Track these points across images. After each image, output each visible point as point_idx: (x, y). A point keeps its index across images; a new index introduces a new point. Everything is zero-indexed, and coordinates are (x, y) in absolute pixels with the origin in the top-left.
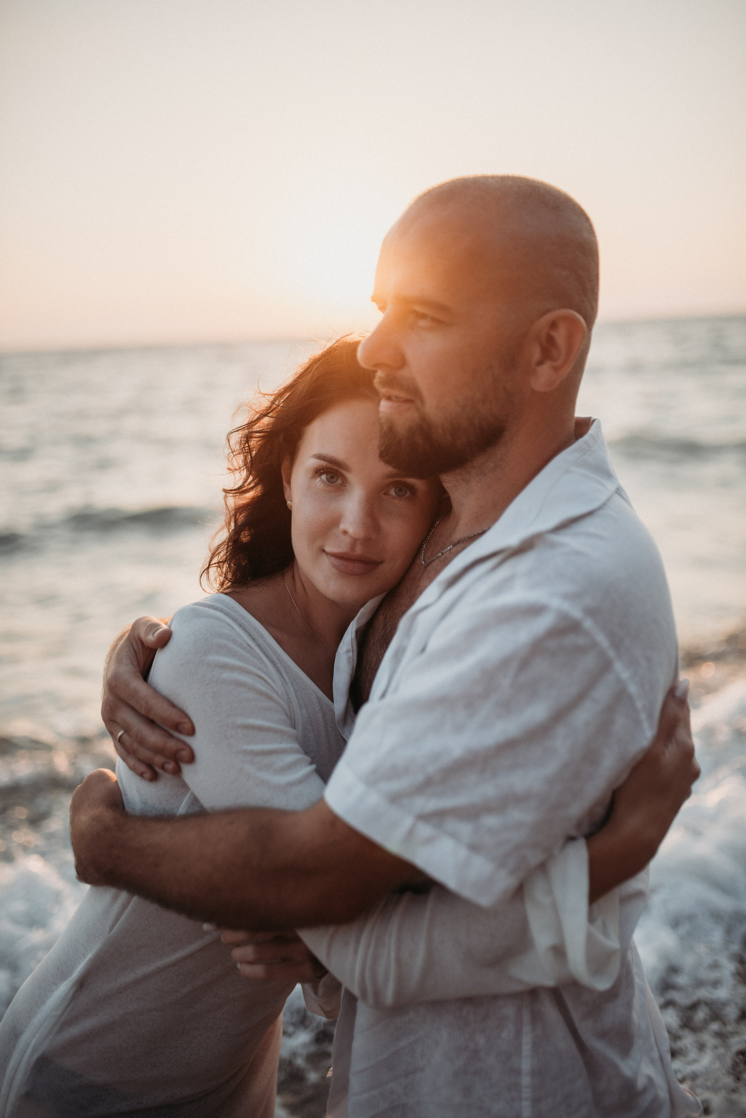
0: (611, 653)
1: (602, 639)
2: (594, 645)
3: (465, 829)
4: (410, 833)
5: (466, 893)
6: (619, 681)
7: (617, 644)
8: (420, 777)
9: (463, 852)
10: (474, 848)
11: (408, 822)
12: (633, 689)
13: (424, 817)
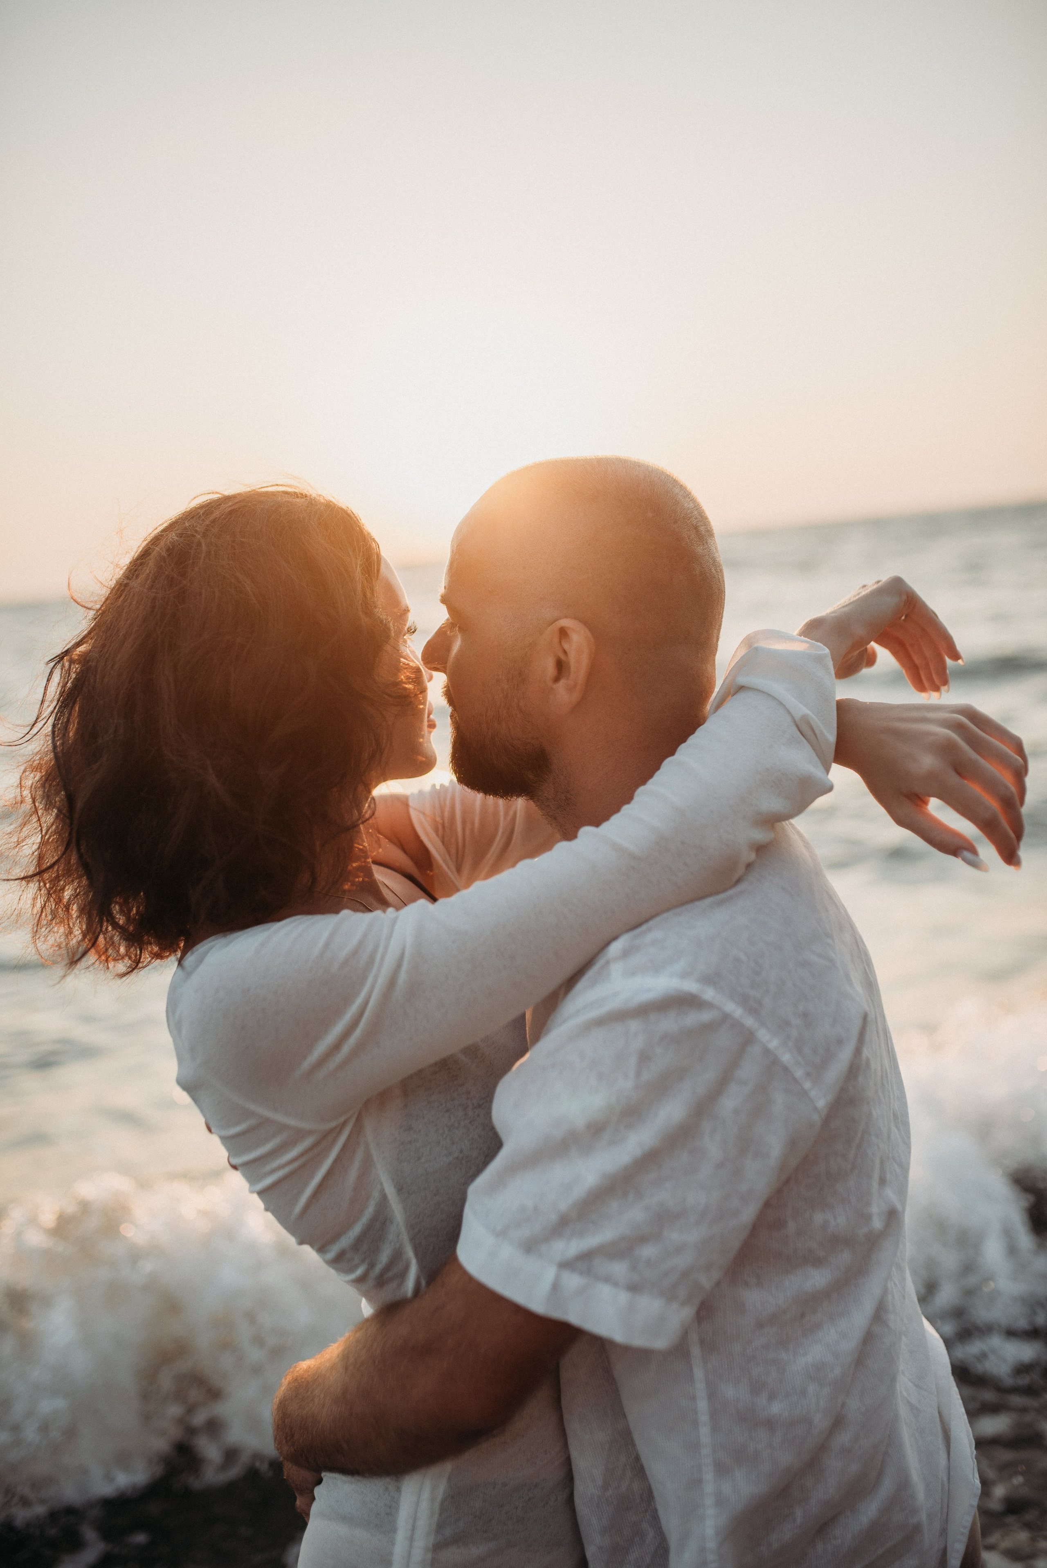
0: (749, 1022)
1: (733, 1009)
2: (726, 1017)
3: (619, 1269)
4: (556, 1287)
5: (638, 1341)
6: (767, 1051)
7: (753, 1007)
8: (554, 1217)
9: (623, 1297)
10: (634, 1288)
11: (550, 1273)
12: (786, 1058)
13: (566, 1265)
